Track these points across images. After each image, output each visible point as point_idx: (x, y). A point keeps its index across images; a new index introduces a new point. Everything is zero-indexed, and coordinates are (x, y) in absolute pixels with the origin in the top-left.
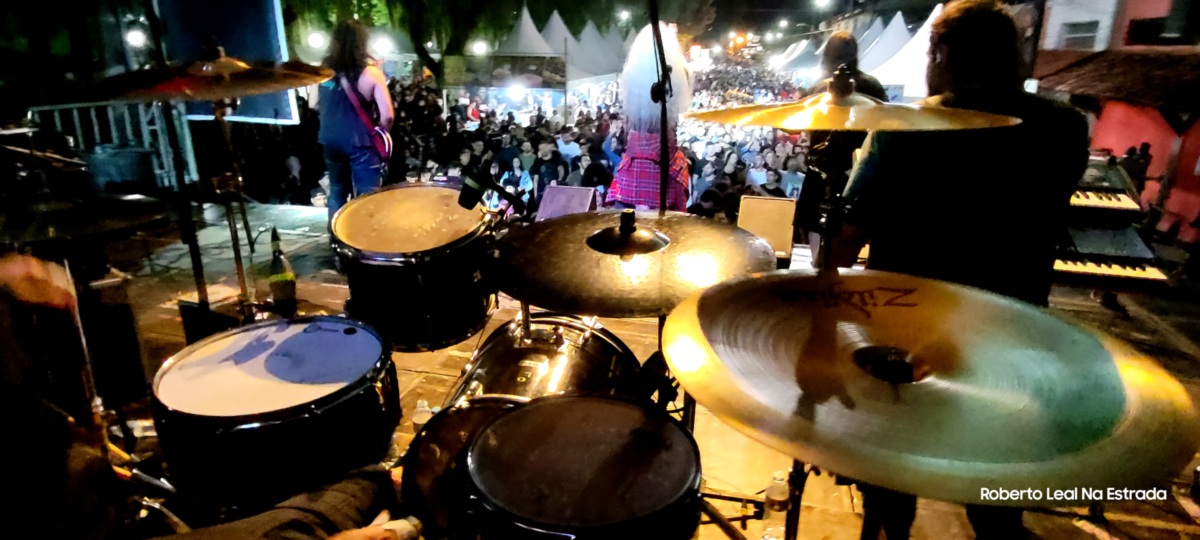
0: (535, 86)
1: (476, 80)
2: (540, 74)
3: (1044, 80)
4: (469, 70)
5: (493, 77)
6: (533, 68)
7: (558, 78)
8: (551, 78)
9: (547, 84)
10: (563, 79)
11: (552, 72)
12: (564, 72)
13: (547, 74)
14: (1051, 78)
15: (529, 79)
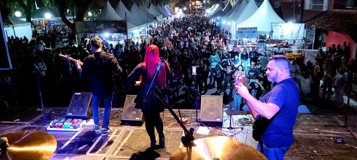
0: (114, 32)
1: (89, 30)
3: (307, 23)
4: (86, 27)
5: (96, 29)
6: (113, 25)
7: (124, 29)
8: (121, 29)
9: (119, 31)
10: (126, 29)
11: (120, 27)
12: (126, 26)
13: (118, 27)
14: (309, 22)
15: (112, 29)
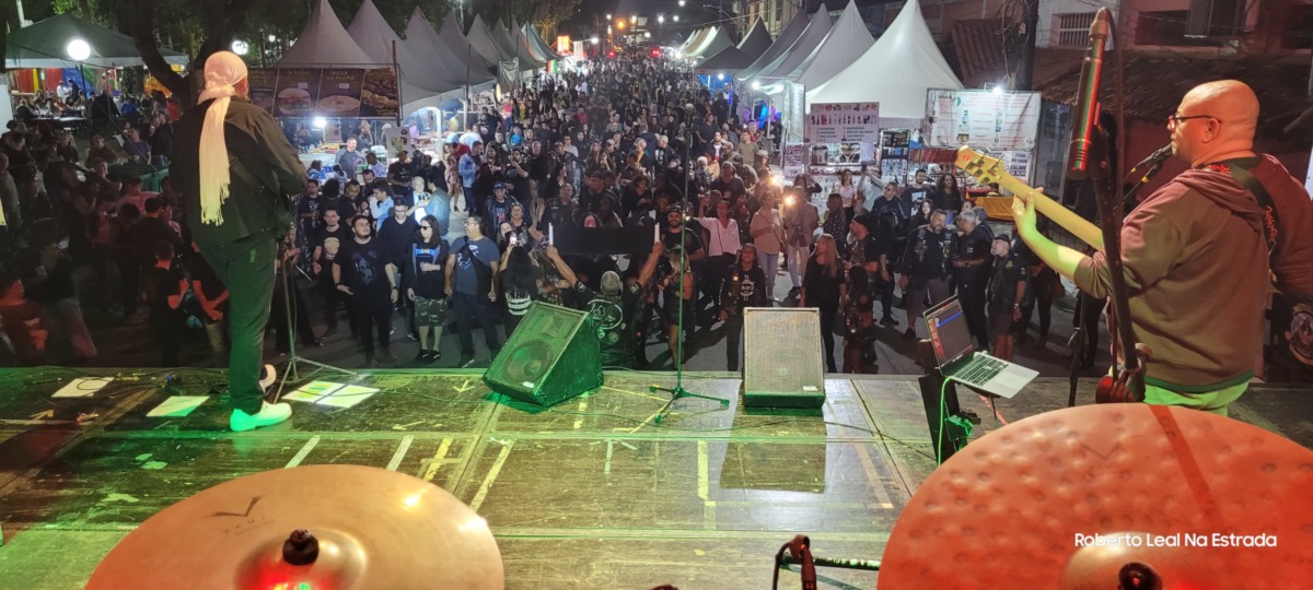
0: (349, 113)
2: (357, 96)
7: (386, 100)
8: (374, 100)
9: (368, 110)
10: (394, 102)
11: (373, 93)
12: (395, 91)
13: (366, 94)
15: (339, 103)
